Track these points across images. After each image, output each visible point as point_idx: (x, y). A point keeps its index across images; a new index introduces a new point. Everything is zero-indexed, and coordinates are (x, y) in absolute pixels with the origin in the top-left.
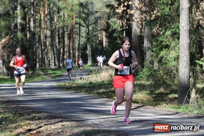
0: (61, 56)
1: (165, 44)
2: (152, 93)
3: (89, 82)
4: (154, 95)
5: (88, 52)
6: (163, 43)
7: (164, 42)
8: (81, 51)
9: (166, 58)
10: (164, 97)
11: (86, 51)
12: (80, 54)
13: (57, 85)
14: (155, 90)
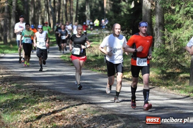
0: (57, 17)
1: (179, 23)
2: (163, 72)
3: (94, 55)
4: (165, 75)
5: (86, 13)
6: (176, 22)
7: (178, 20)
8: (79, 12)
9: (179, 38)
10: (175, 76)
11: (84, 12)
12: (78, 16)
13: (61, 58)
14: (167, 70)
